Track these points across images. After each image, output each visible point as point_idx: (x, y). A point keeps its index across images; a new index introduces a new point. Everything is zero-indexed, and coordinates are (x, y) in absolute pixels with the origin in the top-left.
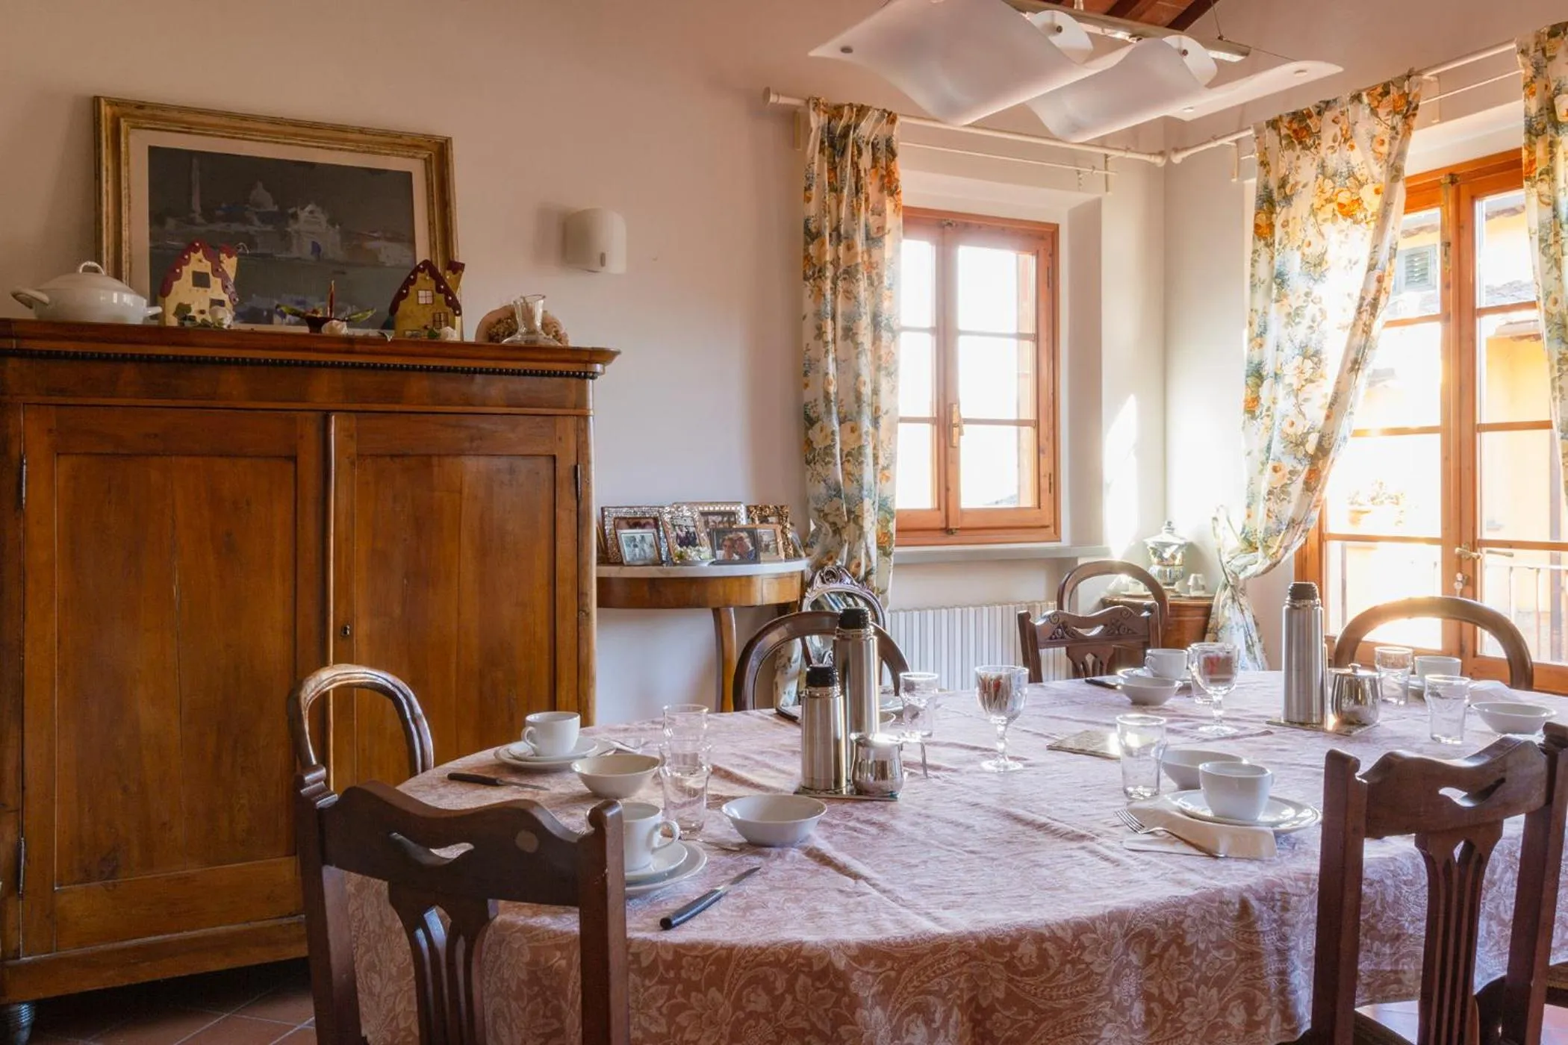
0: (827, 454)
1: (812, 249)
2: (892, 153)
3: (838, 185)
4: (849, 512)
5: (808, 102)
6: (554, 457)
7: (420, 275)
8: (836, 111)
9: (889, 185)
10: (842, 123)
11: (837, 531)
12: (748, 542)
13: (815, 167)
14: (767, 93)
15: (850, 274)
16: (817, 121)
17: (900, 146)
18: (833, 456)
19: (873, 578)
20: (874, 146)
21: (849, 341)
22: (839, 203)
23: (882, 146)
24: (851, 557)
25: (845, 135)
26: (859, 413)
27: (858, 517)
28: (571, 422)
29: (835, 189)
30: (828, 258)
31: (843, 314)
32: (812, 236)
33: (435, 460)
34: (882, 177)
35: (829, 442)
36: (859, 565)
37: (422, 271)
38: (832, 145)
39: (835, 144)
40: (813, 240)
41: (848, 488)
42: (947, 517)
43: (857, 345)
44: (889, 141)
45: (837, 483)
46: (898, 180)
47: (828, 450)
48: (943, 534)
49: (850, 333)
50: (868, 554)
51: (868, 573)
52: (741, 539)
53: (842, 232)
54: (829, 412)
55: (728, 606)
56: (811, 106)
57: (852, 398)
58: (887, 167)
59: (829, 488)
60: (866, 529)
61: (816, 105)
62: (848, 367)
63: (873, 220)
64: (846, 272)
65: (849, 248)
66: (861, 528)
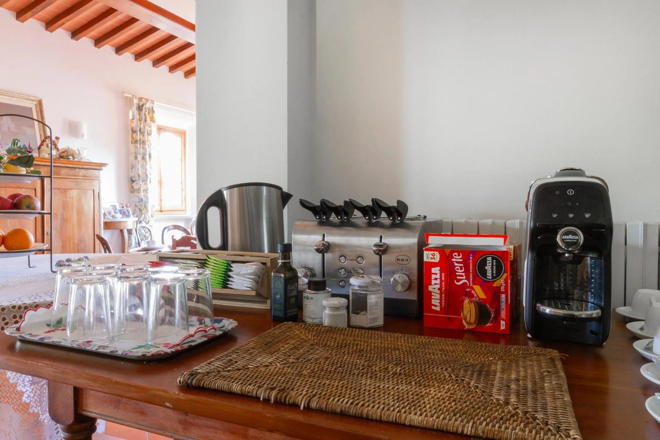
0: (139, 190)
1: (134, 135)
2: (153, 112)
3: (140, 119)
4: (145, 205)
5: (133, 96)
6: (94, 190)
7: (47, 140)
8: (140, 99)
9: (152, 120)
10: (142, 103)
11: (140, 210)
12: (127, 212)
13: (135, 113)
14: (124, 92)
15: (144, 142)
16: (136, 101)
17: (155, 109)
18: (141, 191)
19: (149, 223)
20: (149, 110)
21: (144, 161)
22: (141, 123)
23: (151, 109)
24: (145, 218)
25: (142, 106)
26: (147, 180)
27: (147, 207)
28: (98, 181)
29: (140, 120)
30: (139, 138)
31: (142, 153)
32: (134, 131)
33: (67, 190)
34: (151, 118)
35: (139, 187)
36: (146, 219)
37: (48, 138)
38: (139, 109)
39: (140, 108)
40: (134, 133)
41: (144, 199)
42: (161, 208)
43: (146, 162)
44: (152, 108)
45: (142, 198)
46: (155, 119)
47: (139, 189)
48: (160, 212)
49: (144, 158)
50: (149, 216)
51: (149, 222)
52: (125, 212)
53: (142, 131)
54: (139, 179)
55: (125, 229)
56: (134, 97)
57: (144, 175)
58: (152, 115)
59: (139, 199)
60: (149, 210)
61: (136, 97)
62: (144, 167)
63: (149, 129)
64: (142, 142)
65: (143, 136)
66: (148, 210)
